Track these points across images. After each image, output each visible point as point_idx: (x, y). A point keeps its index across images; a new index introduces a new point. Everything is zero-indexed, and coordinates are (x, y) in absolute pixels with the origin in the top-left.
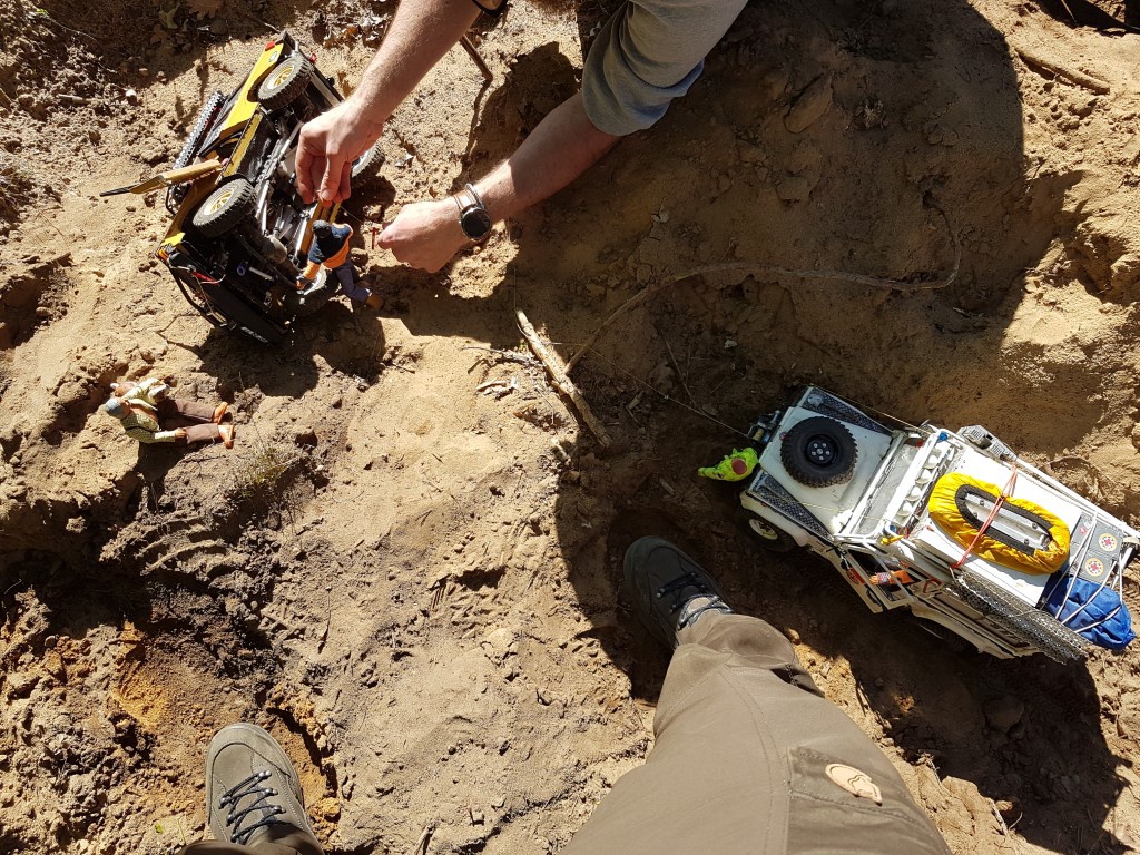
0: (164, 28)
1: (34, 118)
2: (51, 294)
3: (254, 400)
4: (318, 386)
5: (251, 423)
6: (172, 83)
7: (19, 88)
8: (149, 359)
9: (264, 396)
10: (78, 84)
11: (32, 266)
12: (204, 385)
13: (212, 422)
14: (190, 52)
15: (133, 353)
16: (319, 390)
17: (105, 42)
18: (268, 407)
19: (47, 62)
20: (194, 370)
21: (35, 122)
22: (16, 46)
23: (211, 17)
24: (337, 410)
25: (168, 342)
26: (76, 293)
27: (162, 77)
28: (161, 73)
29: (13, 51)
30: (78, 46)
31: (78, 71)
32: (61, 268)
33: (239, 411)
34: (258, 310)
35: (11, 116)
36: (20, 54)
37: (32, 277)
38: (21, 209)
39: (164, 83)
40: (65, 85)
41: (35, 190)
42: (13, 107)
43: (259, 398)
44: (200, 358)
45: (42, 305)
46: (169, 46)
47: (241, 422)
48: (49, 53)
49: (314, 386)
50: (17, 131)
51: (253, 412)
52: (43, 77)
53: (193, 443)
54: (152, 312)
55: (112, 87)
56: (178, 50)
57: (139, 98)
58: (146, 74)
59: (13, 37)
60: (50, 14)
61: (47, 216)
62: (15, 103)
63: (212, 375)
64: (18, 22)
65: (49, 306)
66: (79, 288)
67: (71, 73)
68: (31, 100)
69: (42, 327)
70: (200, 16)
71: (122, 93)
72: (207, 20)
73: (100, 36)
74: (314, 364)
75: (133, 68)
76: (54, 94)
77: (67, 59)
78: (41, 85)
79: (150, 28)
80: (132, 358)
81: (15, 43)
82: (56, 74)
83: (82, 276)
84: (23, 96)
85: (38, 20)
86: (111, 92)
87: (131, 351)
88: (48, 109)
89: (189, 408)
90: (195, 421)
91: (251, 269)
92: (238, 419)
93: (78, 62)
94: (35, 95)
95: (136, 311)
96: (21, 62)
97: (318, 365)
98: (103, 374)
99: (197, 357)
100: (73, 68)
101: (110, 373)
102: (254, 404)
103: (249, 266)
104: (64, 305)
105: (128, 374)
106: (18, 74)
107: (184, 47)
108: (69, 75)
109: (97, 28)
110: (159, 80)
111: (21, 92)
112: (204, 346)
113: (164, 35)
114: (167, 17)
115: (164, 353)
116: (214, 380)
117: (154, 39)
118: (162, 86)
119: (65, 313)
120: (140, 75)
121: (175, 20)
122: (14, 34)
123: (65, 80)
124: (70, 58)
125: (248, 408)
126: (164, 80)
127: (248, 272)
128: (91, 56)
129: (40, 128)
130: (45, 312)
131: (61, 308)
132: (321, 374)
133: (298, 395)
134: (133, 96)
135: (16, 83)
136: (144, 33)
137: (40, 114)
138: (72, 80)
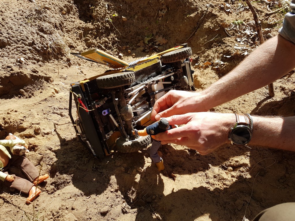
0: (144, 43)
1: (86, 45)
2: (31, 87)
3: (64, 183)
4: (102, 194)
5: (52, 195)
6: (136, 58)
7: (88, 35)
8: (37, 132)
9: (71, 183)
10: (107, 44)
11: (32, 73)
12: (48, 159)
13: (32, 182)
14: (147, 53)
15: (32, 125)
16: (101, 198)
17: (124, 38)
18: (67, 191)
19: (102, 34)
20: (50, 149)
21: (86, 46)
22: (96, 25)
23: (161, 45)
24: (101, 217)
25: (55, 130)
26: (41, 92)
27: (133, 55)
28: (134, 54)
29: (94, 25)
30: (114, 34)
31: (110, 41)
32: (43, 80)
33: (51, 184)
34: (100, 137)
35: (79, 41)
36: (96, 27)
37: (29, 77)
38: (53, 59)
39: (133, 57)
40: (103, 42)
41: (63, 57)
42: (82, 39)
43: (68, 183)
44: (61, 145)
45: (24, 90)
46: (142, 48)
47: (48, 191)
48: (105, 31)
49: (100, 194)
50: (77, 45)
51: (58, 189)
52: (98, 36)
53: (13, 188)
54: (62, 116)
55: (117, 51)
56: (144, 51)
57: (122, 57)
58: (129, 53)
59: (97, 22)
60: (113, 22)
61: (60, 66)
62: (83, 39)
63: (57, 157)
64: (101, 19)
65: (26, 91)
66: (44, 91)
67: (107, 39)
68: (89, 40)
69: (17, 98)
70: (157, 43)
71: (119, 53)
72: (159, 45)
73: (123, 36)
74: (109, 180)
75: (127, 49)
76: (98, 43)
77: (109, 36)
78: (95, 38)
79: (139, 40)
80: (31, 127)
81: (97, 23)
82: (102, 38)
83: (49, 88)
84: (87, 37)
85: (108, 21)
86: (115, 52)
87: (33, 124)
88: (92, 45)
89: (28, 167)
90: (25, 176)
91: (111, 116)
92: (48, 189)
93: (111, 39)
94: (92, 40)
95: (55, 111)
96: (94, 29)
97: (111, 182)
98: (10, 126)
99: (59, 144)
100: (109, 39)
101: (14, 128)
102: (63, 185)
103: (110, 113)
104: (33, 94)
105: (22, 133)
106: (91, 31)
107: (147, 51)
108: (106, 40)
109: (124, 33)
110: (132, 56)
111: (88, 37)
112: (68, 141)
113: (143, 44)
114: (147, 40)
115: (48, 134)
116: (55, 159)
117: (138, 44)
118: (132, 58)
119: (30, 97)
120: (127, 52)
121: (149, 41)
122: (98, 21)
123: (104, 41)
124: (110, 36)
125: (57, 186)
126: (134, 56)
127: (108, 115)
128: (116, 39)
129: (86, 49)
130: (23, 92)
131: (30, 94)
132: (109, 188)
133: (88, 194)
134: (121, 56)
135: (88, 34)
136: (137, 41)
137: (89, 45)
138: (106, 42)
